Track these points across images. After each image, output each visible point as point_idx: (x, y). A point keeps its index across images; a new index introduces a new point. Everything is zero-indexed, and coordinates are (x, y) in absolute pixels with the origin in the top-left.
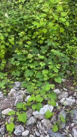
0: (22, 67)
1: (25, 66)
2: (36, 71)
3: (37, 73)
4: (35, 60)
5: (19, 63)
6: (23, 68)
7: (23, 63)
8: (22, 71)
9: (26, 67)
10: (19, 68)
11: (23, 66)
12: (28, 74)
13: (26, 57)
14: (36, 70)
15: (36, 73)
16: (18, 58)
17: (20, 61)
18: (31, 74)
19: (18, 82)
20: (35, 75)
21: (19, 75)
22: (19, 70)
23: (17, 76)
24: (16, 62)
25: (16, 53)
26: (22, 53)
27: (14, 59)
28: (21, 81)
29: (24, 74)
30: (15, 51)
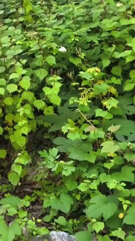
0: (82, 184)
1: (92, 180)
2: (128, 202)
3: (129, 206)
4: (126, 163)
5: (74, 169)
6: (82, 187)
7: (84, 170)
8: (78, 197)
9: (94, 185)
10: (70, 186)
11: (86, 178)
12: (97, 207)
13: (98, 150)
14: (126, 199)
15: (125, 207)
16: (70, 150)
17: (77, 163)
18: (108, 210)
19: (61, 233)
20: (121, 216)
21: (67, 209)
22: (70, 193)
23: (60, 213)
24: (62, 162)
25: (67, 133)
26: (84, 137)
27: (59, 153)
28: (71, 231)
29: (84, 207)
30: (63, 128)
